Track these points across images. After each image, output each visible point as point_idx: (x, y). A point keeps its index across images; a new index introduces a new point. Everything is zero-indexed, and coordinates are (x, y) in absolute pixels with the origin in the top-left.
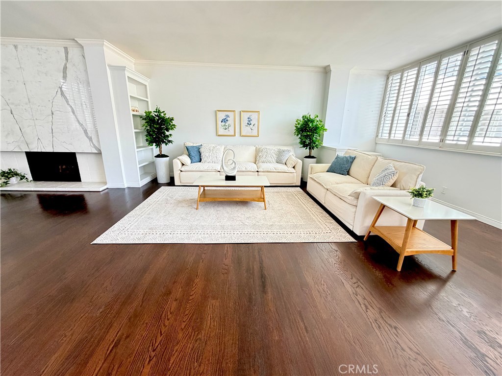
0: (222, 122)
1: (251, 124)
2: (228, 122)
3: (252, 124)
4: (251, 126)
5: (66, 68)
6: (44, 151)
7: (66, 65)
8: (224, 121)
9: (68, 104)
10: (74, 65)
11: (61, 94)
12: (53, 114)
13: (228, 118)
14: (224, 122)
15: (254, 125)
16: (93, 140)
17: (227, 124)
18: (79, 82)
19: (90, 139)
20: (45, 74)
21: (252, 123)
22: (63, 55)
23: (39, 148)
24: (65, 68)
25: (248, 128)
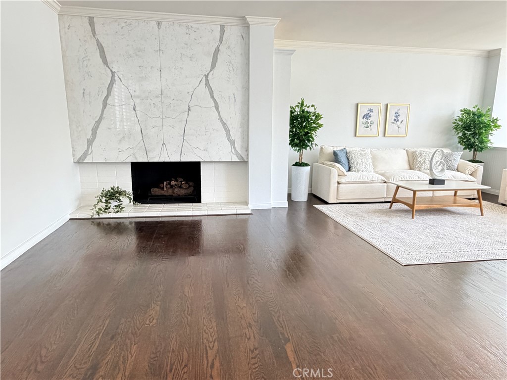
0: (363, 118)
1: (398, 121)
2: (371, 119)
3: (400, 121)
4: (399, 123)
5: (219, 51)
6: (167, 160)
7: (218, 47)
8: (367, 116)
9: (212, 97)
10: (229, 47)
11: (206, 84)
12: (189, 110)
13: (371, 113)
14: (367, 118)
15: (402, 122)
16: (236, 145)
17: (369, 121)
18: (231, 69)
19: (232, 143)
20: (190, 58)
21: (400, 119)
22: (218, 35)
23: (162, 156)
24: (217, 51)
25: (395, 126)
